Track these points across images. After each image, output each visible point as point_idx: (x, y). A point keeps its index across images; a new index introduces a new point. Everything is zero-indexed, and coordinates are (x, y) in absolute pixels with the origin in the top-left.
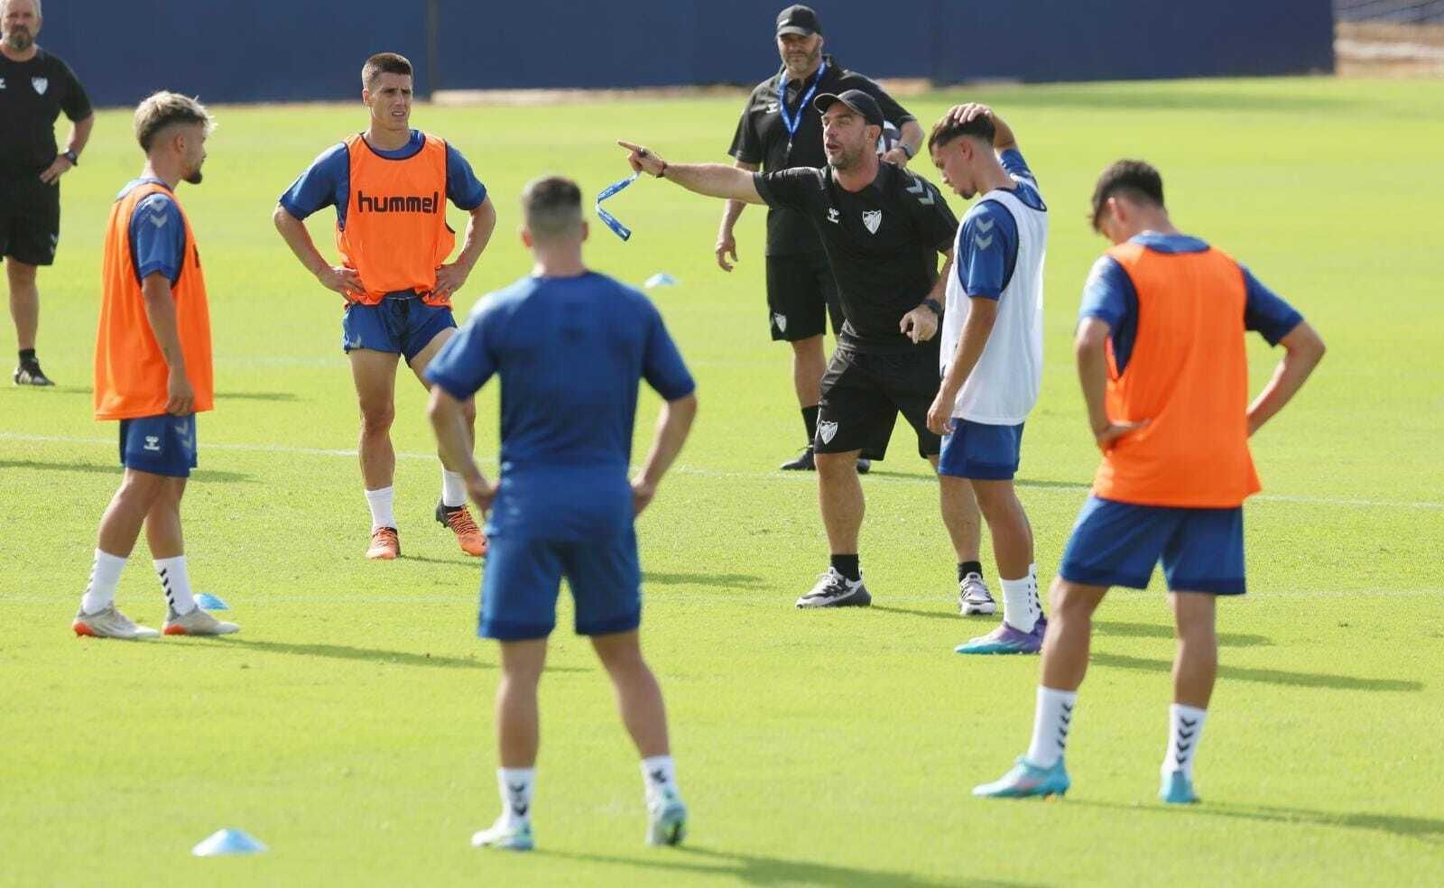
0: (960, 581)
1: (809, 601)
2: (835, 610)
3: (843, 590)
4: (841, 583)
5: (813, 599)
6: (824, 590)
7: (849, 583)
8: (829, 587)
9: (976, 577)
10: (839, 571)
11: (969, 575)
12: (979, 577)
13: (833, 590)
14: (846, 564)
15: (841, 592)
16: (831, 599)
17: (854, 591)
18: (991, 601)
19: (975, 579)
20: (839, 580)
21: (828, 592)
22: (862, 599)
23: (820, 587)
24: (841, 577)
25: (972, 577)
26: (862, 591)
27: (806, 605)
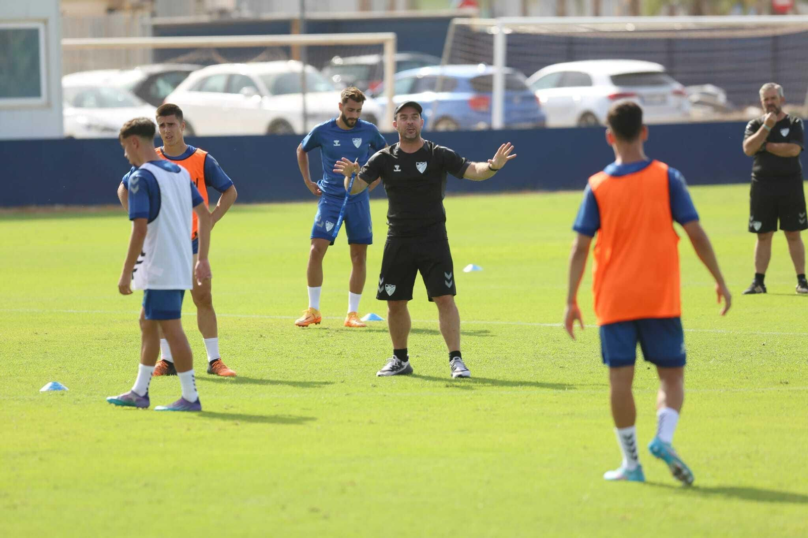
0: (450, 361)
1: (384, 373)
2: (397, 377)
3: (401, 367)
4: (400, 364)
5: (387, 372)
6: (391, 368)
7: (403, 363)
8: (393, 366)
9: (458, 359)
10: (398, 357)
11: (454, 358)
12: (460, 359)
13: (395, 368)
14: (401, 354)
15: (400, 368)
16: (395, 372)
17: (405, 367)
18: (467, 370)
19: (457, 360)
20: (398, 362)
21: (393, 369)
22: (408, 372)
23: (388, 366)
24: (399, 360)
25: (456, 359)
26: (409, 366)
27: (383, 375)
